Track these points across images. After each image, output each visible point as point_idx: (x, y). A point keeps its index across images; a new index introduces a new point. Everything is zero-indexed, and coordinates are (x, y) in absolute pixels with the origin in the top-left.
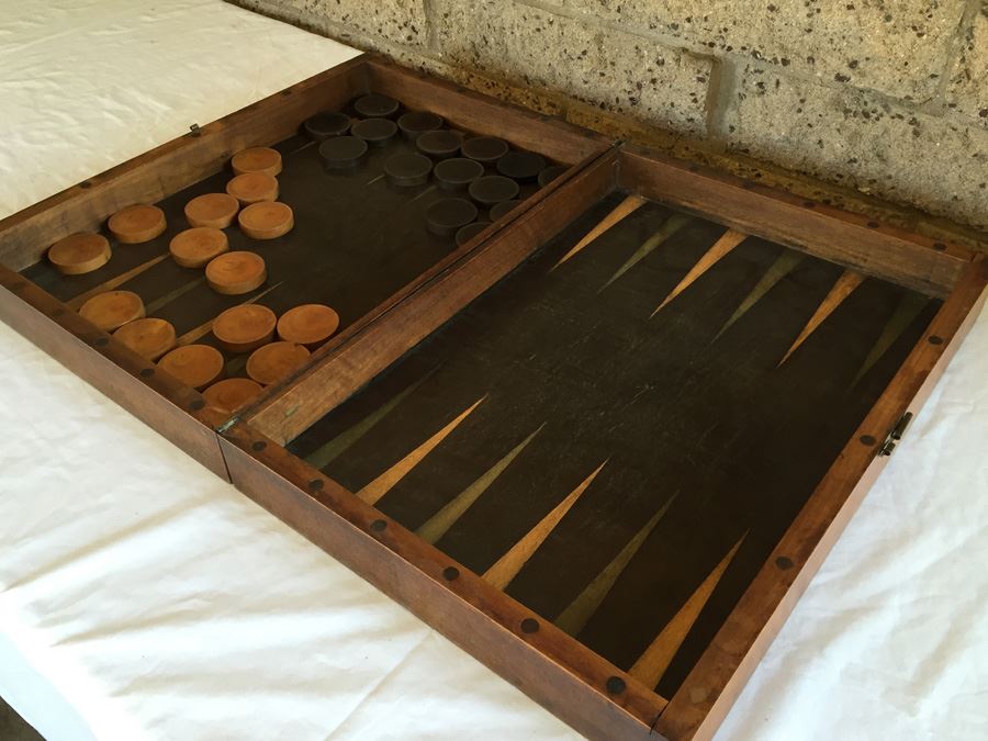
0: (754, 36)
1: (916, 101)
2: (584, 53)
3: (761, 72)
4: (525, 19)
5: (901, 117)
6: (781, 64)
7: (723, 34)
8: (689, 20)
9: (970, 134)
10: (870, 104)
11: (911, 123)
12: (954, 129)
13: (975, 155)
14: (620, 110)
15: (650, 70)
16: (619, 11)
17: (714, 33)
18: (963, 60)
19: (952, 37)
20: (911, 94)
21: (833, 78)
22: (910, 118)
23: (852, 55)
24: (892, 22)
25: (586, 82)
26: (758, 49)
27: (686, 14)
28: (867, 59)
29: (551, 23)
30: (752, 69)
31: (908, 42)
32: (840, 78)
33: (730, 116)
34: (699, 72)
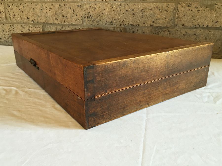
0: (130, 21)
1: (168, 26)
3: (133, 29)
5: (166, 31)
6: (138, 26)
7: (123, 22)
8: (115, 20)
9: (181, 30)
10: (158, 31)
11: (168, 32)
12: (177, 31)
13: (183, 35)
16: (97, 22)
17: (121, 22)
18: (177, 14)
19: (174, 11)
20: (167, 25)
21: (150, 26)
22: (167, 31)
23: (153, 20)
24: (161, 10)
26: (132, 23)
27: (114, 19)
28: (156, 20)
30: (131, 29)
31: (165, 13)
34: (120, 29)
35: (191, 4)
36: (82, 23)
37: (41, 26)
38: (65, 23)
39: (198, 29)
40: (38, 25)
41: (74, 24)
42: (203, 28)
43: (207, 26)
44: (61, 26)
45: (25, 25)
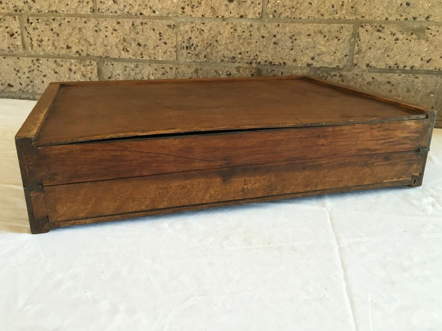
0: (269, 56)
1: (341, 67)
3: (274, 71)
4: (156, 69)
5: (336, 75)
6: (283, 65)
7: (256, 57)
8: (240, 54)
9: (364, 75)
10: (320, 75)
11: (340, 77)
12: (357, 75)
13: (368, 83)
16: (205, 57)
17: (252, 57)
18: (358, 45)
19: (351, 38)
20: (339, 65)
21: (306, 65)
22: (338, 75)
23: (312, 55)
24: (327, 37)
26: (272, 61)
27: (238, 51)
28: (319, 55)
29: (171, 68)
30: (269, 70)
31: (335, 44)
32: (309, 65)
34: (251, 72)
35: (383, 28)
36: (175, 58)
37: (95, 63)
38: (142, 57)
39: (395, 73)
40: (89, 61)
41: (160, 59)
42: (404, 71)
43: (412, 68)
44: (135, 64)
45: (62, 61)
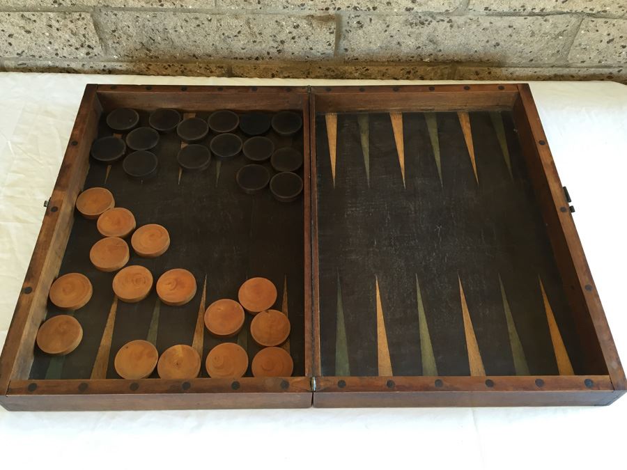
1: (451, 11)
2: (239, 32)
3: (358, 16)
4: (187, 21)
6: (372, 10)
9: (480, 19)
10: (423, 18)
12: (471, 20)
13: (484, 29)
14: (271, 58)
15: (290, 33)
16: (259, 3)
17: (328, 3)
22: (447, 20)
25: (243, 49)
26: (357, 5)
29: (210, 20)
30: (353, 16)
33: (344, 44)
34: (330, 29)
36: (214, 5)
37: (88, 16)
38: (162, 5)
39: (520, 16)
40: (78, 14)
41: (190, 7)
42: (532, 14)
43: (542, 10)
44: (151, 13)
45: (33, 15)
